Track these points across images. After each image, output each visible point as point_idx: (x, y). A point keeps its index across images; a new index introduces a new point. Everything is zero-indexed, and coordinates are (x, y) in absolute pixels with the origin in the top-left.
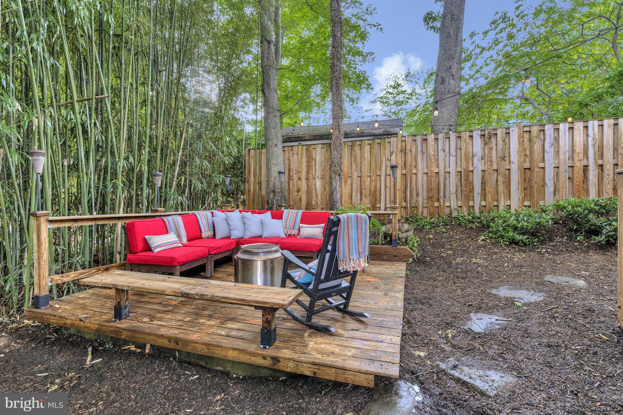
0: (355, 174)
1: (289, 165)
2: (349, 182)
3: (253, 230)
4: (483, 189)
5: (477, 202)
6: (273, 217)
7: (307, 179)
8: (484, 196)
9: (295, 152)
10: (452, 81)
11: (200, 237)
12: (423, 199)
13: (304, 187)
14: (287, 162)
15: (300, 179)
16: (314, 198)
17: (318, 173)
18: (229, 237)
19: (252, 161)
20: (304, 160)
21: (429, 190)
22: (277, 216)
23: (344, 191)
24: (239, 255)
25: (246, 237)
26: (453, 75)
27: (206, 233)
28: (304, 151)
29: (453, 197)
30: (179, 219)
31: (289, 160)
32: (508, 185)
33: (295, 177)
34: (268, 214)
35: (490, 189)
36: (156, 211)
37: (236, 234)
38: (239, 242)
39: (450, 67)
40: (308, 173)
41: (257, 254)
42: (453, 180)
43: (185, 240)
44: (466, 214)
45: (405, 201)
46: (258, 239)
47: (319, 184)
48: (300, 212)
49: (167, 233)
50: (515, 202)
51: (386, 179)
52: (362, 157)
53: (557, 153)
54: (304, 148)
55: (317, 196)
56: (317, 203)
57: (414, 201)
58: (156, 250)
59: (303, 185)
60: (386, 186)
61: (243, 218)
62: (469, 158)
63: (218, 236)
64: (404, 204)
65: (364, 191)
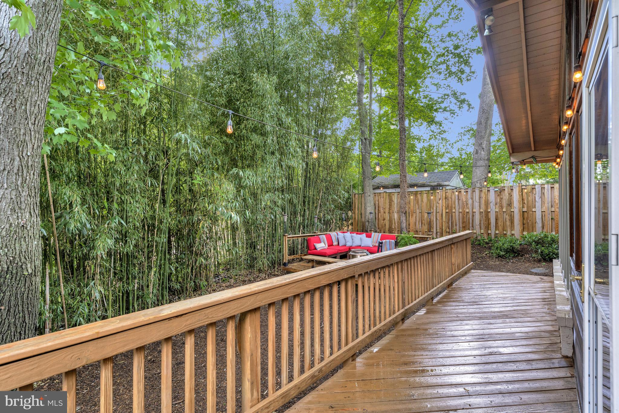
0: (418, 211)
1: (379, 204)
2: (415, 216)
3: (357, 243)
4: (496, 223)
5: (492, 231)
6: (367, 237)
7: (389, 213)
8: (497, 227)
9: (382, 196)
10: (483, 152)
11: (332, 245)
12: (460, 227)
13: (387, 218)
14: (377, 202)
15: (385, 213)
16: (394, 224)
17: (396, 210)
18: (345, 246)
19: (357, 201)
20: (387, 201)
21: (463, 222)
22: (369, 236)
23: (411, 221)
24: (351, 253)
25: (353, 246)
26: (483, 149)
27: (335, 243)
28: (387, 196)
29: (478, 227)
30: (324, 236)
31: (378, 201)
32: (512, 221)
33: (382, 211)
34: (364, 235)
35: (500, 223)
36: (315, 233)
37: (349, 244)
38: (350, 248)
39: (481, 143)
40: (390, 209)
41: (358, 253)
42: (477, 217)
43: (327, 245)
44: (486, 238)
45: (449, 228)
46: (359, 247)
47: (396, 216)
48: (380, 234)
49: (320, 242)
50: (517, 231)
51: (436, 214)
52: (422, 201)
53: (543, 203)
54: (387, 194)
55: (395, 223)
56: (395, 227)
57: (454, 229)
58: (319, 249)
59: (387, 216)
60: (436, 219)
61: (352, 236)
62: (487, 203)
63: (340, 245)
64: (448, 230)
65: (423, 222)
